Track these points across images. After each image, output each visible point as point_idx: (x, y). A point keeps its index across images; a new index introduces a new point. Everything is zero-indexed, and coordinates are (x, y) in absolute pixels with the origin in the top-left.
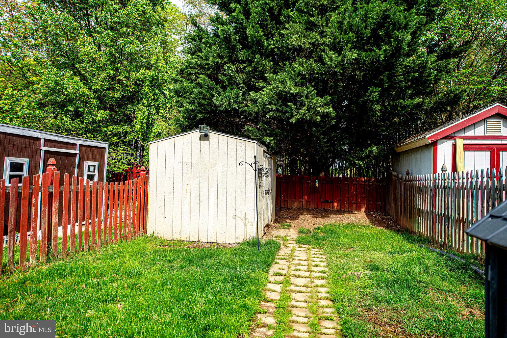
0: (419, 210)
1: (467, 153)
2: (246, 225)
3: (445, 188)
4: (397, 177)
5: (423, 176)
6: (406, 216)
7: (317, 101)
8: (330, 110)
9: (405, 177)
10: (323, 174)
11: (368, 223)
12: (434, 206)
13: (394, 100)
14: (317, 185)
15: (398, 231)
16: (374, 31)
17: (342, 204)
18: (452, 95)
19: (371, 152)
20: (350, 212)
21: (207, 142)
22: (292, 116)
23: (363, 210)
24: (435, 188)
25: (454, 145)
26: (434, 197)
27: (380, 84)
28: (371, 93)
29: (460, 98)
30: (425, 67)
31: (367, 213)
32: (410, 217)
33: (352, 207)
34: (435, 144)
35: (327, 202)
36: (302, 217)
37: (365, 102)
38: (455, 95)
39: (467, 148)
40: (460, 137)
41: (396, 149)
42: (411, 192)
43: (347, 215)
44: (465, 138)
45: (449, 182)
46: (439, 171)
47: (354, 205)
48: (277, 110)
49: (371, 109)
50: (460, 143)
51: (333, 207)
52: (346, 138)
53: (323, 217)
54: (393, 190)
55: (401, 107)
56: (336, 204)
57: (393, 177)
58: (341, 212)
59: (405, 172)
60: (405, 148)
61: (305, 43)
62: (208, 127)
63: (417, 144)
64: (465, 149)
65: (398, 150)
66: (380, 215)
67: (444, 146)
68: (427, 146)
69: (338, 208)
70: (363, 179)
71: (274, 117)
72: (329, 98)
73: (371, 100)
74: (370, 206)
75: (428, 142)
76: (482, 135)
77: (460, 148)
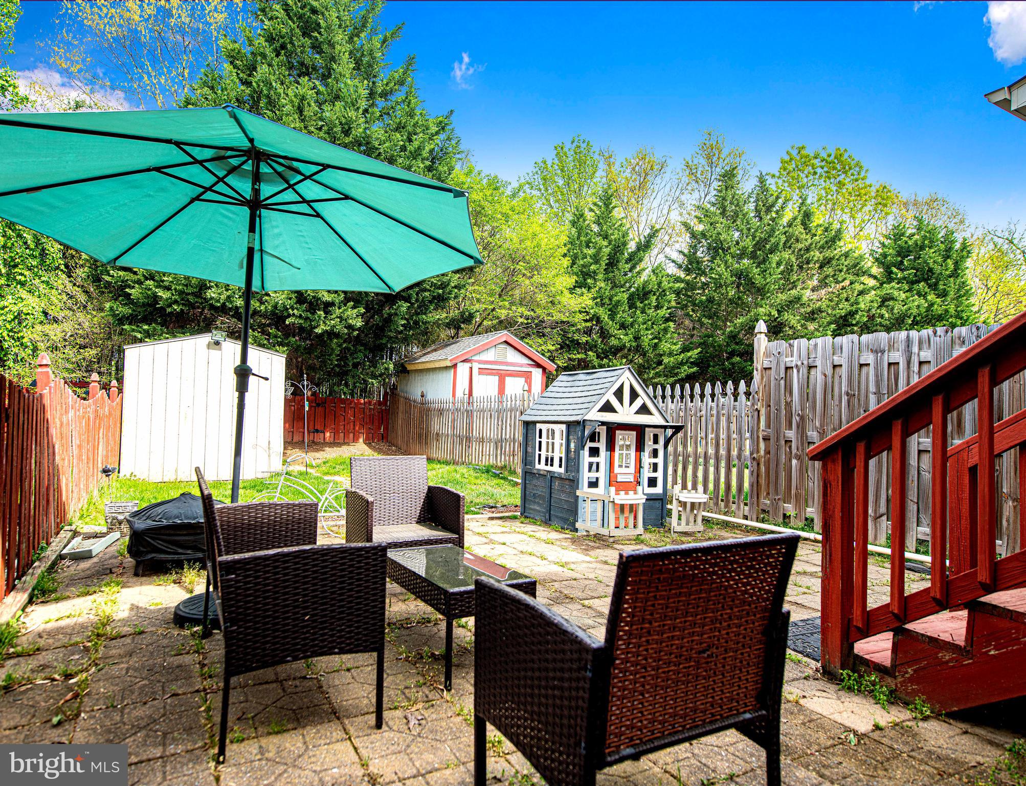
0: (438, 434)
1: (481, 376)
2: (269, 456)
4: (408, 399)
5: (441, 398)
6: (420, 443)
7: (350, 312)
8: (359, 323)
9: (419, 398)
11: (371, 453)
13: (417, 314)
14: (307, 409)
17: (336, 433)
20: (348, 444)
21: (219, 352)
22: (317, 326)
23: (361, 440)
24: (457, 411)
25: (471, 368)
26: (455, 421)
27: (407, 299)
28: (399, 306)
30: (448, 284)
31: (368, 442)
32: (426, 443)
33: (349, 437)
34: (455, 366)
35: (317, 431)
37: (390, 315)
38: (470, 314)
39: (482, 371)
40: (476, 361)
41: (408, 365)
42: (427, 416)
43: (345, 448)
44: (480, 362)
47: (351, 435)
48: (300, 316)
49: (396, 323)
50: (476, 366)
51: (325, 438)
52: (360, 351)
53: (317, 450)
54: (400, 415)
56: (328, 434)
57: (401, 399)
58: (334, 444)
59: (420, 394)
60: (420, 367)
62: (222, 334)
63: (437, 365)
64: (480, 373)
65: (409, 367)
66: (383, 446)
67: (463, 369)
68: (447, 368)
69: (332, 440)
70: (362, 401)
71: (294, 324)
72: (363, 310)
73: (396, 314)
74: (371, 435)
75: (449, 364)
76: (493, 360)
77: (475, 371)
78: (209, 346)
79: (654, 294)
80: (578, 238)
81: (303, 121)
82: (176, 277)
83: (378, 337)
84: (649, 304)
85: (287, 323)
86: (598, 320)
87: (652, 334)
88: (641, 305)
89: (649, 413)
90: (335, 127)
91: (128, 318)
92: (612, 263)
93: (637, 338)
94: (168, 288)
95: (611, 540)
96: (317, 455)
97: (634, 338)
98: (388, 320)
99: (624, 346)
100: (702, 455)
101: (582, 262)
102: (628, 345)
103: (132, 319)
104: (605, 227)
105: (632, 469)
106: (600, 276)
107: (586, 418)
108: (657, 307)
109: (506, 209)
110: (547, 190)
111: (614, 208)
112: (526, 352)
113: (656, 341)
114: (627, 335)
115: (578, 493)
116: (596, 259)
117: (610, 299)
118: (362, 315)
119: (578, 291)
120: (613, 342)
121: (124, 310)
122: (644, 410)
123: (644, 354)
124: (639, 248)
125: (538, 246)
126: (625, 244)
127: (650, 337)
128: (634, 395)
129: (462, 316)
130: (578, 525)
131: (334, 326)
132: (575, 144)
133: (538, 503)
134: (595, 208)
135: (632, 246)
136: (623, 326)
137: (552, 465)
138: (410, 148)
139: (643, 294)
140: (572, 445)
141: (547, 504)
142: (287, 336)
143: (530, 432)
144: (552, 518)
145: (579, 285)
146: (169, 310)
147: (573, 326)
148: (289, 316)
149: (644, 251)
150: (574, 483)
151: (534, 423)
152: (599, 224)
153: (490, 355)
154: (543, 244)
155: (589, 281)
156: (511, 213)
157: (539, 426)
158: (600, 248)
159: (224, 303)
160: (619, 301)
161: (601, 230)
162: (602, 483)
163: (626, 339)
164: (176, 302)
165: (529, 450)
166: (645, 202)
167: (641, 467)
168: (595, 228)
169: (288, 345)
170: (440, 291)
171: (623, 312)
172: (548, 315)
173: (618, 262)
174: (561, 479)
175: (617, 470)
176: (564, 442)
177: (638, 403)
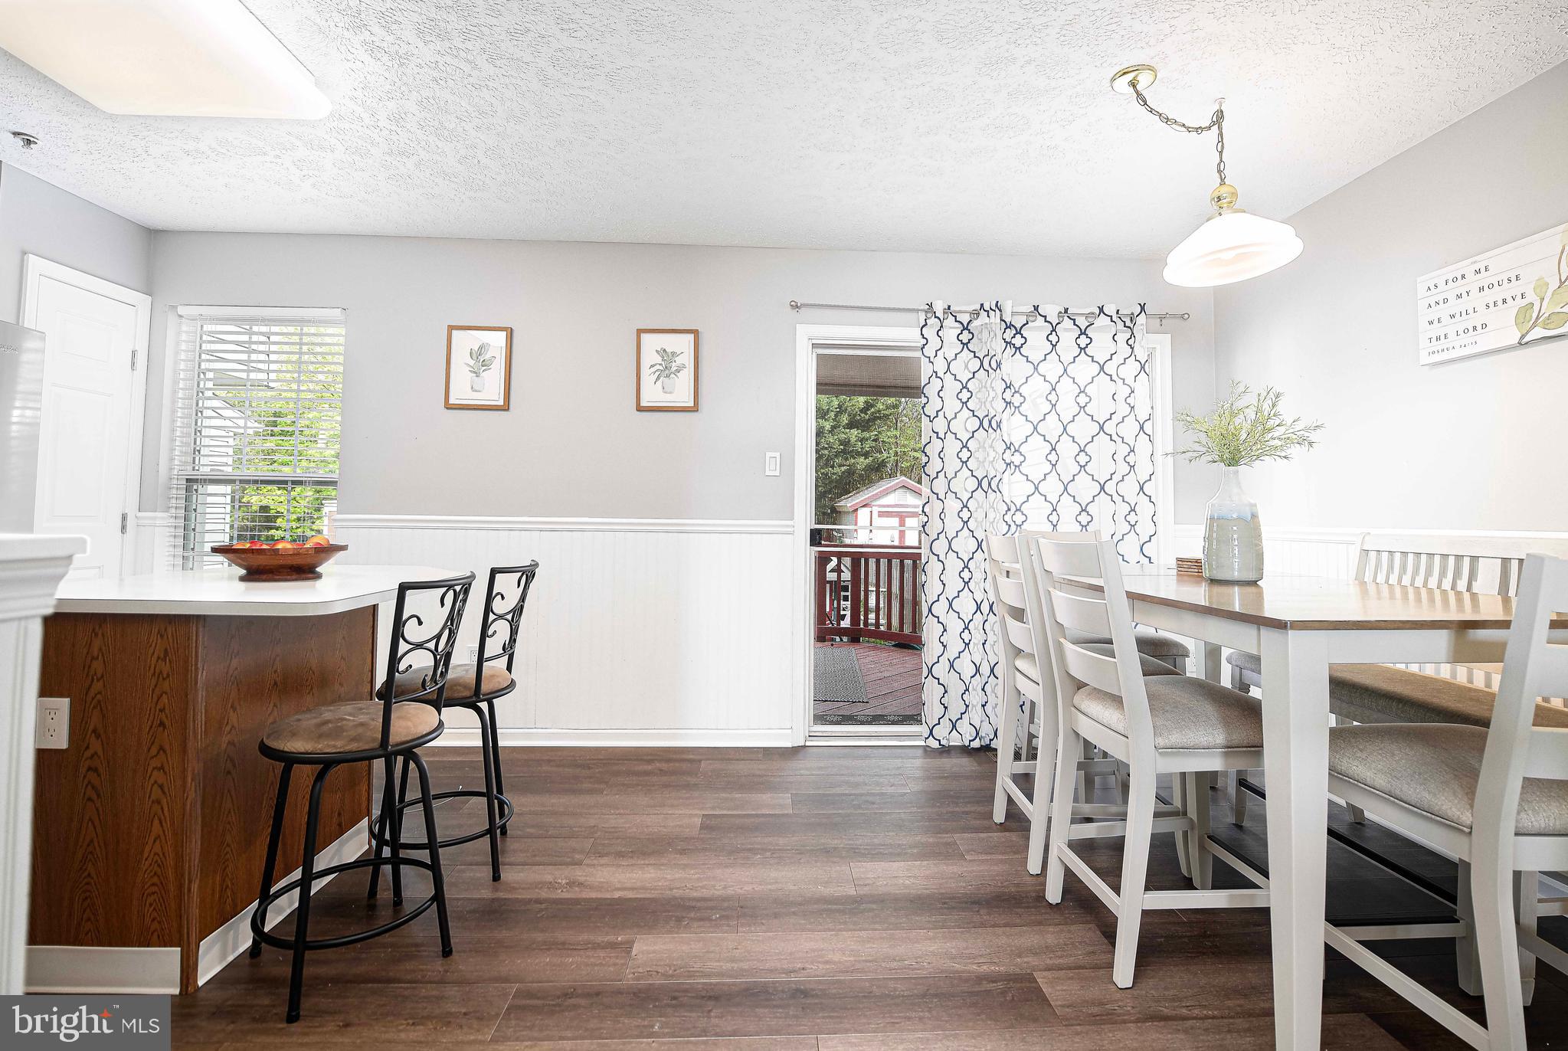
1: (882, 518)
25: (872, 512)
34: (855, 511)
39: (881, 514)
40: (876, 505)
44: (880, 506)
50: (876, 510)
64: (879, 516)
67: (863, 513)
75: (850, 510)
76: (893, 503)
77: (875, 515)
153: (890, 499)
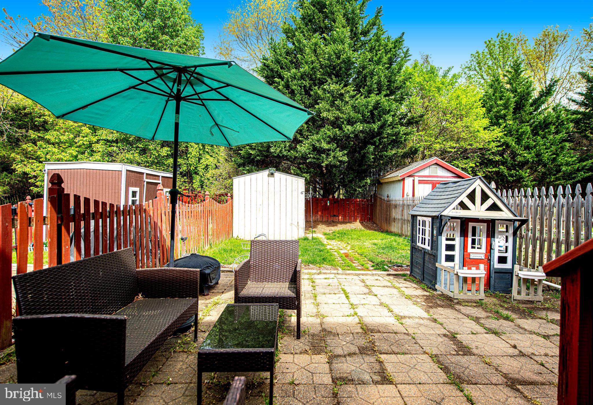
0: (394, 218)
1: (420, 185)
2: (298, 229)
3: (408, 205)
4: (381, 199)
5: (397, 198)
6: (386, 224)
7: (339, 154)
8: (345, 159)
9: (386, 199)
10: (331, 197)
11: (363, 228)
12: (402, 215)
13: (381, 151)
14: (328, 204)
15: (382, 232)
16: (371, 112)
17: (344, 217)
18: (414, 149)
19: (366, 183)
20: (350, 222)
21: (273, 178)
22: (323, 162)
23: (358, 221)
24: (403, 205)
25: (414, 180)
26: (403, 211)
27: (374, 144)
28: (369, 148)
29: (418, 151)
30: (399, 133)
31: (362, 223)
32: (389, 223)
33: (351, 219)
34: (403, 180)
35: (335, 216)
36: (319, 226)
37: (365, 153)
38: (416, 149)
39: (420, 182)
40: (417, 176)
41: (380, 180)
42: (389, 208)
43: (348, 225)
44: (419, 176)
45: (410, 202)
46: (405, 196)
47: (353, 218)
48: (314, 158)
49: (368, 157)
50: (417, 179)
51: (339, 220)
52: (351, 174)
53: (333, 226)
55: (385, 156)
56: (340, 217)
57: (378, 199)
58: (344, 222)
59: (386, 196)
60: (386, 181)
61: (330, 116)
62: (275, 169)
63: (394, 179)
64: (419, 183)
65: (382, 181)
66: (369, 224)
67: (408, 181)
68: (399, 181)
69: (342, 220)
70: (358, 200)
71: (311, 162)
72: (346, 152)
73: (368, 153)
74: (363, 218)
75: (400, 178)
76: (428, 175)
77: (416, 182)
78: (268, 176)
79: (554, 124)
80: (494, 95)
81: (316, 56)
82: (257, 144)
83: (360, 165)
84: (549, 132)
85: (308, 161)
86: (508, 146)
87: (551, 151)
88: (543, 133)
89: (499, 209)
90: (332, 56)
91: (242, 165)
92: (519, 107)
93: (538, 155)
94: (255, 149)
95: (456, 301)
96: (333, 228)
97: (536, 155)
98: (364, 156)
99: (528, 161)
100: (555, 240)
101: (495, 110)
102: (531, 160)
103: (243, 165)
104: (514, 85)
105: (483, 250)
106: (509, 117)
107: (442, 214)
108: (557, 133)
109: (439, 84)
110: (480, 69)
111: (522, 72)
112: (450, 169)
113: (555, 156)
114: (530, 153)
115: (437, 265)
116: (506, 106)
117: (517, 131)
118: (347, 154)
119: (492, 128)
120: (519, 159)
121: (240, 161)
122: (494, 207)
123: (545, 166)
124: (541, 96)
125: (460, 103)
126: (528, 94)
127: (550, 154)
128: (485, 197)
129: (411, 151)
130: (437, 286)
131: (331, 162)
132: (499, 38)
133: (418, 268)
134: (507, 74)
135: (535, 95)
136: (527, 148)
137: (424, 244)
138: (375, 59)
139: (545, 125)
140: (435, 232)
141: (422, 269)
142: (308, 168)
143: (415, 221)
144: (425, 279)
145: (492, 124)
146: (256, 159)
147: (489, 150)
148: (309, 158)
149: (546, 96)
150: (434, 257)
151: (417, 216)
152: (511, 84)
153: (426, 172)
154: (464, 102)
155: (500, 121)
156: (441, 86)
157: (418, 217)
158: (509, 99)
159: (278, 154)
160: (524, 132)
161: (512, 87)
162: (457, 259)
163: (529, 156)
164: (258, 155)
165: (414, 233)
166: (551, 64)
167: (491, 248)
168: (508, 86)
169: (310, 172)
170: (394, 138)
171: (528, 138)
172: (469, 145)
173: (524, 106)
174: (429, 254)
175: (470, 250)
176: (430, 229)
177: (489, 203)
